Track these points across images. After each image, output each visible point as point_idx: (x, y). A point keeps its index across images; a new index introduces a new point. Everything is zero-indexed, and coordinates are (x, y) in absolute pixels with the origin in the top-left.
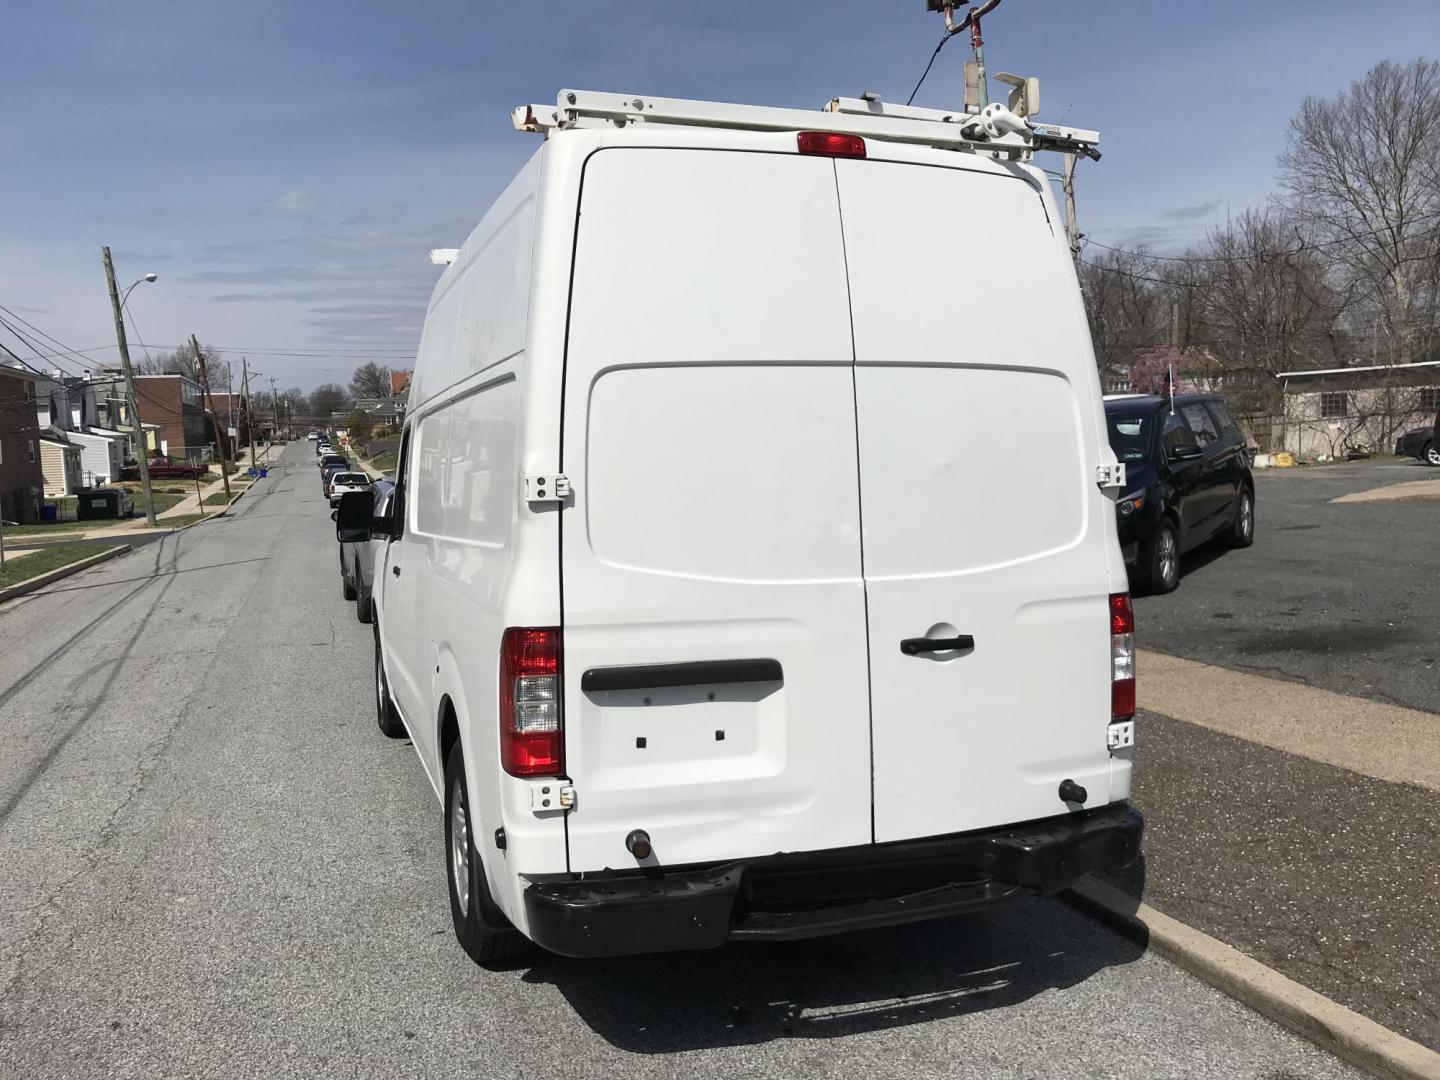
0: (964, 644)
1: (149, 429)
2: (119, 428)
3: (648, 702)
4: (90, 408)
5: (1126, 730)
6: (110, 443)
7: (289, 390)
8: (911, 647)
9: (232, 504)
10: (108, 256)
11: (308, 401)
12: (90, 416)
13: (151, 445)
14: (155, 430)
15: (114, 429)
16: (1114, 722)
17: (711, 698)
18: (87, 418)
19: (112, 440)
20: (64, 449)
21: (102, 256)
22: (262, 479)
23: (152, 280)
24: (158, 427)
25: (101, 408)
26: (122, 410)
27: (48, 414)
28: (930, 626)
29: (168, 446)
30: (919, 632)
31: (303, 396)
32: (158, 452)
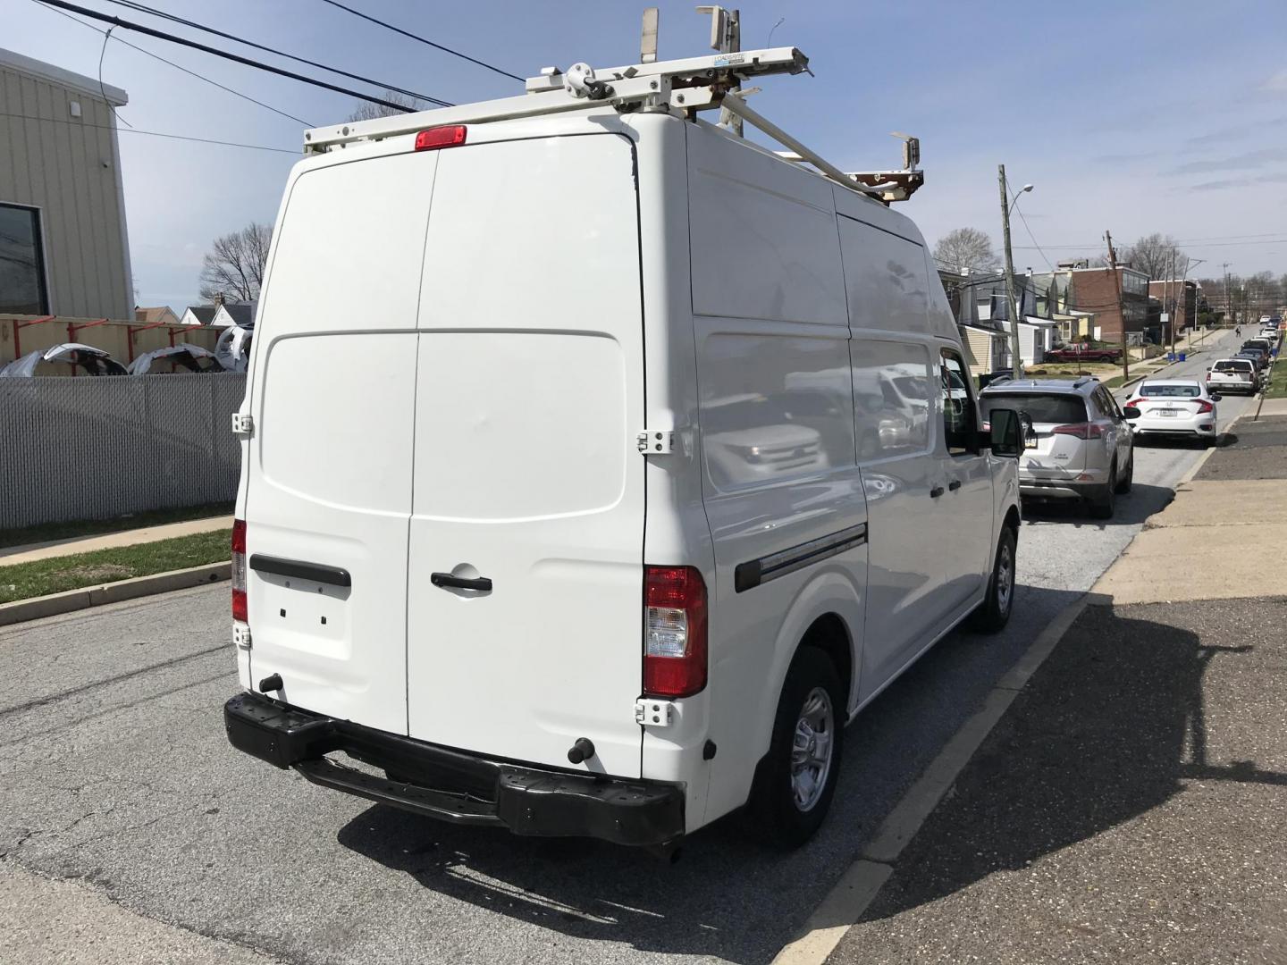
0: (484, 586)
1: (1082, 317)
2: (1055, 317)
3: (288, 585)
4: (1029, 299)
5: (656, 708)
6: (1036, 331)
7: (1260, 273)
8: (440, 580)
9: (1124, 387)
10: (1003, 173)
11: (1280, 284)
12: (1028, 309)
13: (1083, 331)
14: (1089, 317)
15: (1050, 318)
16: (643, 696)
17: (320, 591)
18: (1025, 309)
19: (1037, 328)
20: (993, 337)
21: (998, 173)
22: (1182, 363)
23: (1028, 189)
24: (1091, 314)
25: (1040, 299)
26: (1062, 301)
27: (989, 306)
28: (454, 566)
29: (1102, 332)
30: (446, 569)
31: (1274, 278)
32: (1089, 338)
